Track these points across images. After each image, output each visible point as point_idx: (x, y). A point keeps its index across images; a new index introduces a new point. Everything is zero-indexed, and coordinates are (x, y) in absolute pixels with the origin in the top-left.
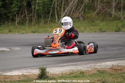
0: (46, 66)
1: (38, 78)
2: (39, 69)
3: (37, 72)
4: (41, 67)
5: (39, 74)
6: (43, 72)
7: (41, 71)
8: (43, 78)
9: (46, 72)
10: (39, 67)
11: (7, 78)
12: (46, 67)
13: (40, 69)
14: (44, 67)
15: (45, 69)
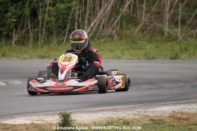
0: (70, 111)
2: (59, 115)
3: (56, 119)
4: (63, 112)
5: (59, 123)
6: (66, 120)
7: (62, 118)
9: (71, 121)
10: (59, 112)
11: (8, 128)
12: (71, 113)
13: (61, 115)
14: (68, 112)
15: (68, 116)
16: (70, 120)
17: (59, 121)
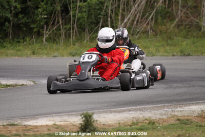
0: (92, 111)
1: (79, 130)
2: (81, 115)
3: (78, 120)
4: (85, 112)
5: (81, 124)
6: (88, 121)
7: (84, 119)
8: (88, 130)
10: (81, 112)
11: (29, 130)
12: (93, 113)
13: (83, 116)
14: (90, 112)
15: (90, 116)
16: (92, 120)
17: (81, 122)
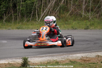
0: (28, 57)
1: (21, 66)
2: (22, 59)
3: (20, 61)
4: (24, 57)
5: (22, 63)
6: (25, 61)
7: (23, 60)
8: (25, 66)
9: (28, 62)
10: (22, 57)
13: (23, 59)
14: (26, 57)
15: (27, 59)
17: (22, 62)
